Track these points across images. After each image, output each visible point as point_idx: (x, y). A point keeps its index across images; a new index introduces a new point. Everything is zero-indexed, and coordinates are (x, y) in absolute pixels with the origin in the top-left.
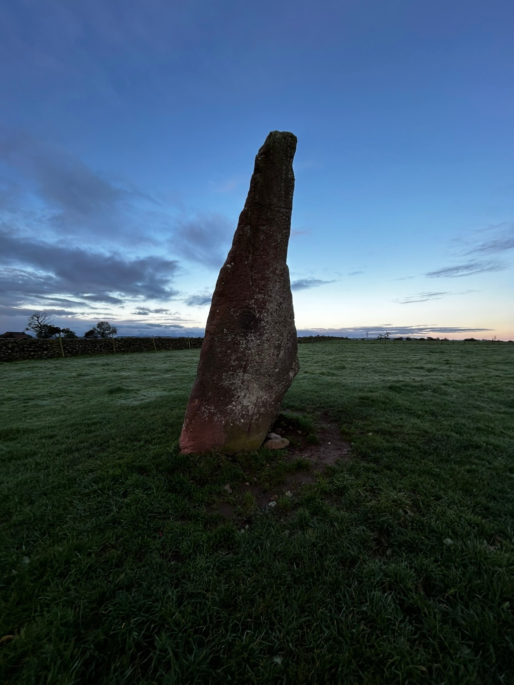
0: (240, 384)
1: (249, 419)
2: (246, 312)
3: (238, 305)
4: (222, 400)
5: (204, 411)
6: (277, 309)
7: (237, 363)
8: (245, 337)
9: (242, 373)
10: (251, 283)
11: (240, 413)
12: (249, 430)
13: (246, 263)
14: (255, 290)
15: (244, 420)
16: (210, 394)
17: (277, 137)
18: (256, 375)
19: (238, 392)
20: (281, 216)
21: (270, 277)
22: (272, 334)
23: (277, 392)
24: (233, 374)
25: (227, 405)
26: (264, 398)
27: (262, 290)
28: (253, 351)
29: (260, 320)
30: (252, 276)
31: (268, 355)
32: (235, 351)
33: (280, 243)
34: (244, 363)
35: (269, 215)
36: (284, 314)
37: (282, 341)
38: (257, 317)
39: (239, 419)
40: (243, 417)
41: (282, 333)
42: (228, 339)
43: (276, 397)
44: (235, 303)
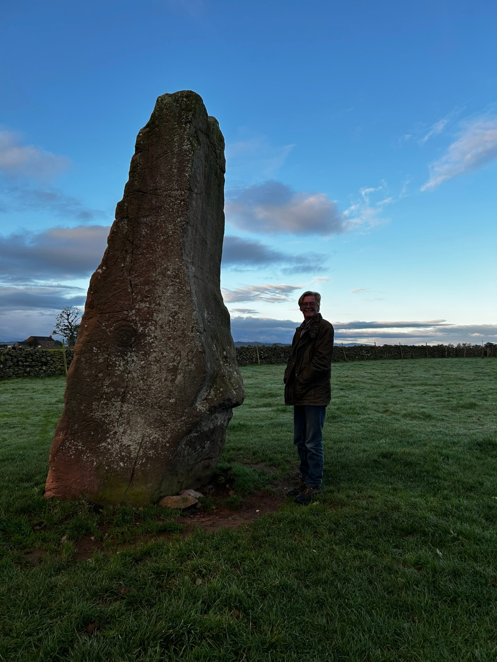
0: (117, 417)
1: (131, 463)
2: (124, 326)
3: (111, 318)
4: (93, 435)
5: (69, 447)
6: (170, 321)
7: (112, 389)
8: (123, 357)
9: (120, 403)
10: (129, 290)
11: (117, 453)
12: (131, 477)
13: (123, 265)
14: (136, 298)
15: (124, 463)
16: (76, 426)
17: (164, 102)
18: (141, 406)
19: (114, 427)
20: (172, 202)
21: (158, 281)
22: (162, 354)
23: (174, 430)
24: (106, 404)
25: (99, 442)
26: (154, 436)
27: (147, 297)
28: (135, 375)
29: (144, 335)
30: (131, 282)
31: (157, 380)
32: (109, 375)
33: (171, 236)
34: (123, 390)
35: (154, 202)
36: (181, 326)
37: (179, 362)
38: (140, 331)
39: (117, 462)
40: (122, 459)
41: (179, 352)
42: (98, 359)
43: (172, 436)
44: (107, 315)
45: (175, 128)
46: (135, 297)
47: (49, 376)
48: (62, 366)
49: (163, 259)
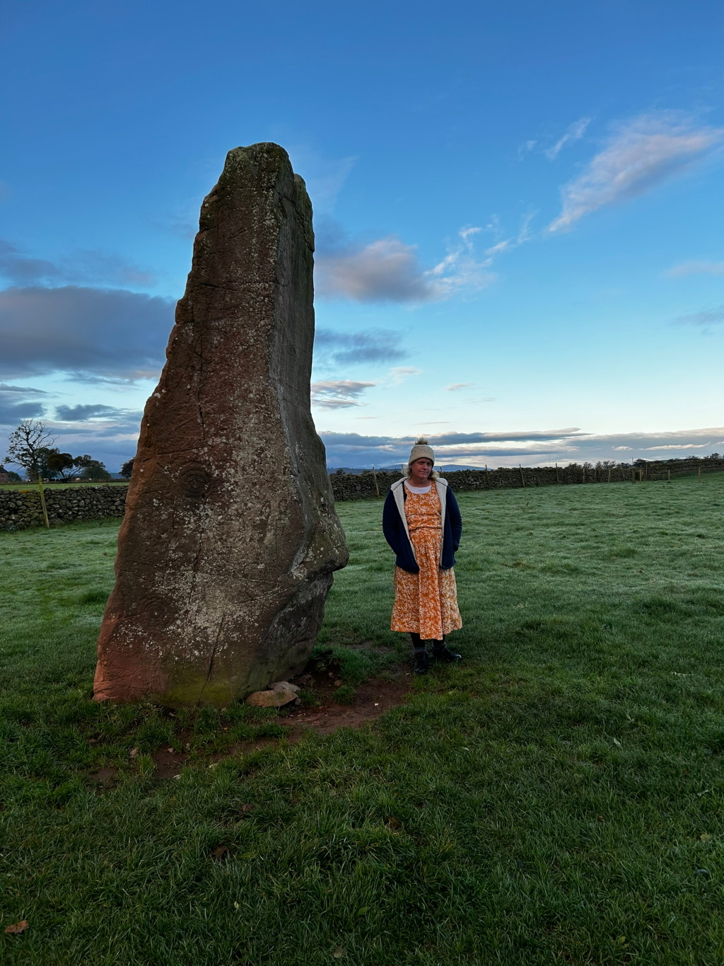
0: (189, 591)
1: (209, 651)
2: (193, 469)
3: (176, 459)
4: (157, 617)
5: (125, 633)
6: (255, 461)
7: (181, 554)
8: (193, 511)
9: (192, 572)
10: (199, 421)
11: (190, 639)
12: (210, 668)
13: (189, 387)
14: (208, 431)
15: (200, 652)
16: (134, 605)
17: (238, 160)
18: (219, 575)
19: (185, 604)
20: (253, 298)
21: (237, 406)
22: (246, 505)
23: (264, 605)
24: (173, 574)
25: (166, 624)
26: (238, 614)
27: (223, 429)
28: (211, 534)
29: (221, 481)
30: (200, 409)
31: (240, 540)
32: (176, 535)
33: (253, 345)
34: (195, 555)
35: (228, 299)
36: (270, 467)
37: (269, 515)
38: (215, 475)
39: (191, 650)
40: (197, 646)
41: (268, 501)
42: (161, 515)
43: (261, 614)
44: (171, 455)
45: (254, 196)
46: (207, 429)
47: (22, 529)
48: (39, 513)
49: (243, 377)
